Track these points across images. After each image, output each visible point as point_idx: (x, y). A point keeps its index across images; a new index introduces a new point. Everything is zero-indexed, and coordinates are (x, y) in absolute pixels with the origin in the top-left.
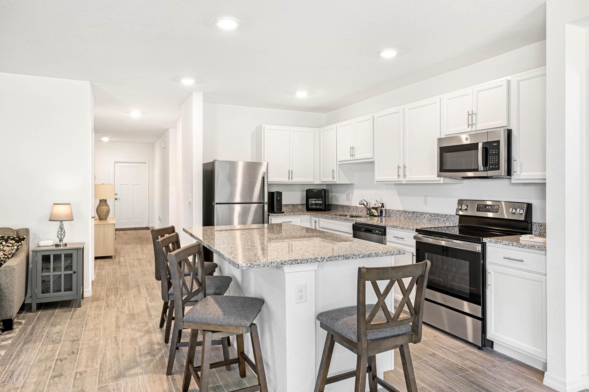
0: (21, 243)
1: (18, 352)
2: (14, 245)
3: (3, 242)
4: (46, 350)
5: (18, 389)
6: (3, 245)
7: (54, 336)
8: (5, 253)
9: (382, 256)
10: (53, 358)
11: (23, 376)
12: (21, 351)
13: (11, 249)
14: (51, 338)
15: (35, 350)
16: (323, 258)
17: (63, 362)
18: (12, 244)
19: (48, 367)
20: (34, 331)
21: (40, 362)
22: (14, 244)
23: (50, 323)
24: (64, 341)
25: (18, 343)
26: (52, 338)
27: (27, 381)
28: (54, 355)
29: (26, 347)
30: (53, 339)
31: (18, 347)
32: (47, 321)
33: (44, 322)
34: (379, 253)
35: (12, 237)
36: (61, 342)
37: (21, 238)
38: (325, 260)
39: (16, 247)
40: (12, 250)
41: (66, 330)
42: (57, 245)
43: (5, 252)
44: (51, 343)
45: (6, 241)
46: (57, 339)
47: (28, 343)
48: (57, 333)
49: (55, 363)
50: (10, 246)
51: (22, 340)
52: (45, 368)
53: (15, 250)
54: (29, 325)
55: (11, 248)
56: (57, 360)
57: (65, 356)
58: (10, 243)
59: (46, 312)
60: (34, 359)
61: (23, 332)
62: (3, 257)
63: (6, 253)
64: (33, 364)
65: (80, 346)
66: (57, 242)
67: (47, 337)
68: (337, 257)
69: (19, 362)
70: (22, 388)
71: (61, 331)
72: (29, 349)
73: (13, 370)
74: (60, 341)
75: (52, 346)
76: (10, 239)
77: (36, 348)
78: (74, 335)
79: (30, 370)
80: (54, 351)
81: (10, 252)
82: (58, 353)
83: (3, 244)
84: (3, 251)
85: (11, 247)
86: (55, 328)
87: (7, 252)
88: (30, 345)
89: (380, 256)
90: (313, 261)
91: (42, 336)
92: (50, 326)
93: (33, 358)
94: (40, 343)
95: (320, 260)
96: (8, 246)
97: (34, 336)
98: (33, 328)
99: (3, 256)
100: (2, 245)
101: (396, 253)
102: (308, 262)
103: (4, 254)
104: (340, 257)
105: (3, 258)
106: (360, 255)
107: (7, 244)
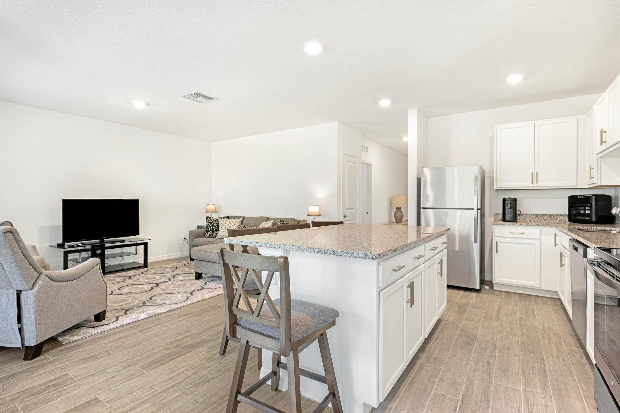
9: (341, 255)
16: (279, 245)
34: (338, 252)
38: (281, 248)
68: (292, 247)
89: (339, 255)
90: (271, 246)
95: (276, 246)
101: (361, 255)
102: (267, 247)
104: (294, 247)
106: (315, 249)
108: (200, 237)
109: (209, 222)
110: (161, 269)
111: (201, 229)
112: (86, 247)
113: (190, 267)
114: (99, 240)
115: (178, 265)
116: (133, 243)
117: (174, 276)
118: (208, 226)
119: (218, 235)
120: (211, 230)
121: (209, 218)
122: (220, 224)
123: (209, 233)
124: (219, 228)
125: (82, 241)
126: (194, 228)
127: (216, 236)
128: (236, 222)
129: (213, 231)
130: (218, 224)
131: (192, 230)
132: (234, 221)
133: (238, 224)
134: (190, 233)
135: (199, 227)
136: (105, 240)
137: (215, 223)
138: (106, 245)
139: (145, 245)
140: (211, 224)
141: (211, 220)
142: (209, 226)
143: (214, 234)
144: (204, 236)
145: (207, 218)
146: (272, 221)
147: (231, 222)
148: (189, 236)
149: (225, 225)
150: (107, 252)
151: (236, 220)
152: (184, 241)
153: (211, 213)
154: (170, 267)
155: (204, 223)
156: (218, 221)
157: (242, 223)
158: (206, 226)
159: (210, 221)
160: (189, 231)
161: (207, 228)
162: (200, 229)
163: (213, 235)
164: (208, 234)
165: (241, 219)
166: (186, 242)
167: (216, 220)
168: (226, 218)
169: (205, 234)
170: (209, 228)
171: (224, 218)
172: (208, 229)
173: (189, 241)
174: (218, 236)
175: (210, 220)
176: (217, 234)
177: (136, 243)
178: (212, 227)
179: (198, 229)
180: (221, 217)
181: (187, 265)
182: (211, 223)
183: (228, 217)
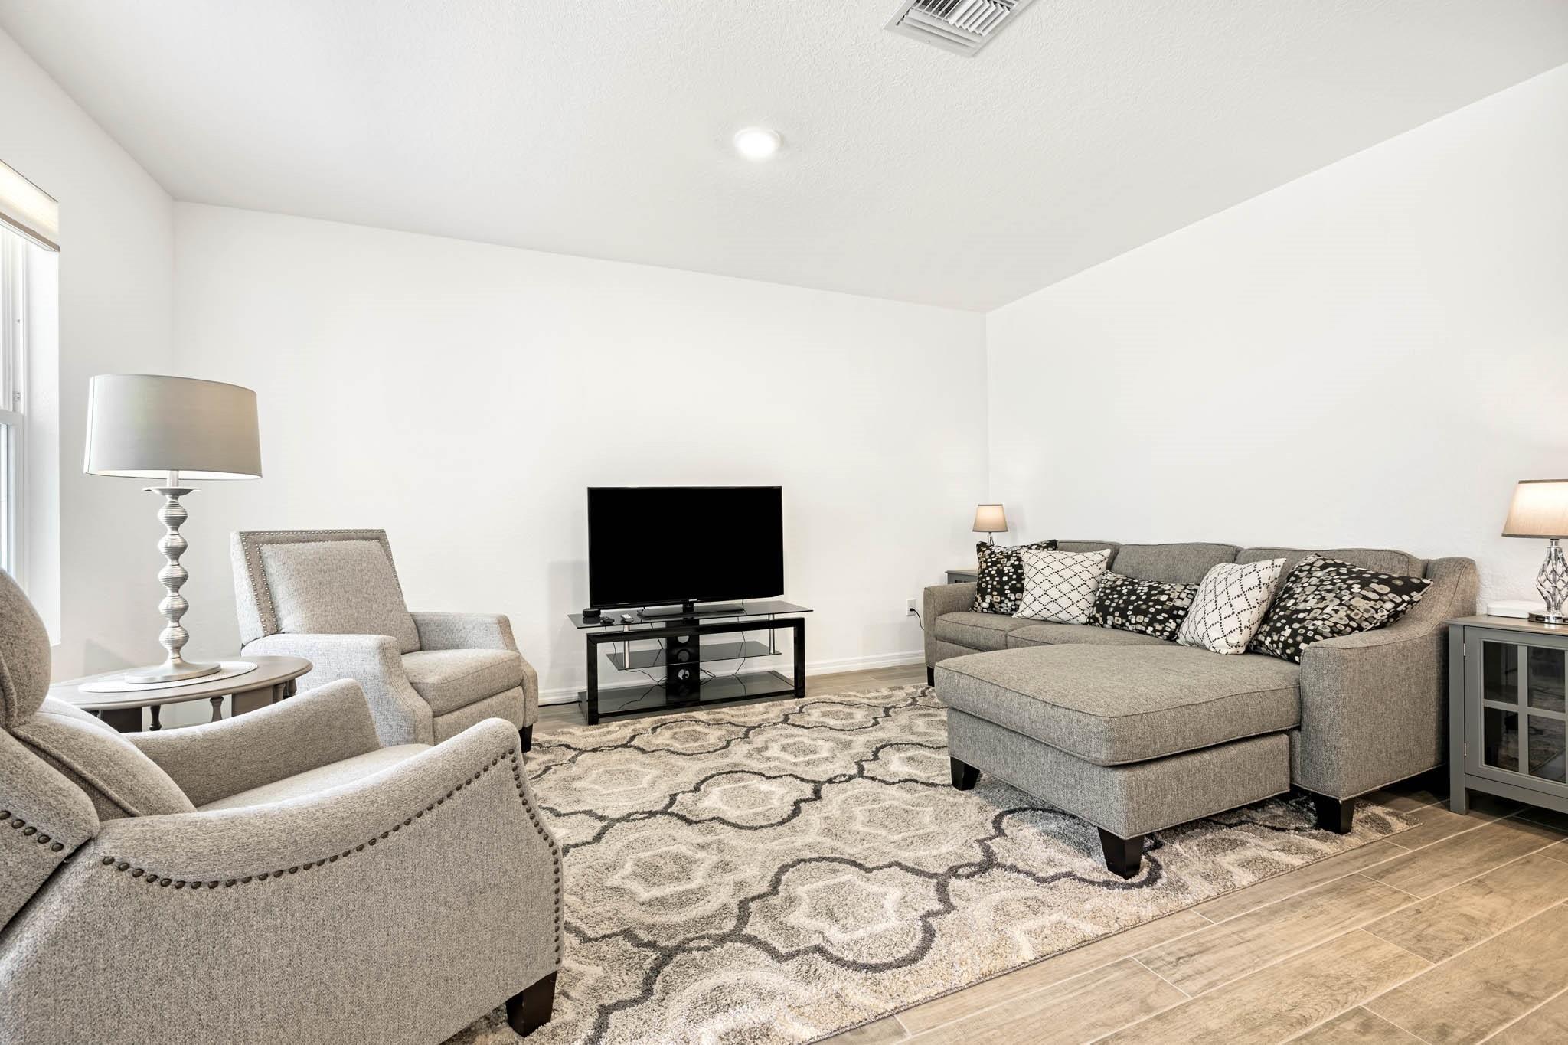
0: (1411, 597)
1: (1287, 902)
2: (1386, 598)
3: (1353, 586)
4: (1364, 949)
5: (1146, 1012)
6: (1352, 593)
7: (1445, 924)
8: (1352, 615)
10: (1352, 997)
11: (1206, 982)
12: (1295, 905)
13: (1371, 607)
14: (1427, 921)
15: (1329, 931)
17: (1364, 1039)
18: (1380, 595)
19: (1296, 1014)
20: (1399, 870)
21: (1300, 977)
22: (1386, 594)
23: (1480, 872)
24: (1462, 962)
25: (1317, 877)
26: (1430, 926)
27: (1193, 1010)
28: (1365, 988)
29: (1319, 903)
30: (1430, 931)
31: (1304, 887)
32: (1478, 862)
33: (1463, 860)
35: (1387, 577)
36: (1445, 961)
37: (1414, 583)
39: (1389, 605)
40: (1377, 611)
41: (1515, 929)
42: (1536, 619)
43: (1353, 610)
44: (1405, 940)
45: (1365, 584)
46: (1444, 940)
47: (1340, 895)
48: (1463, 919)
49: (1338, 1019)
50: (1370, 599)
51: (1339, 875)
52: (1284, 1009)
53: (1386, 613)
54: (1405, 845)
55: (1372, 603)
56: (1359, 1011)
57: (1399, 1022)
58: (1375, 591)
59: (1512, 831)
60: (1293, 955)
61: (1367, 854)
62: (1344, 623)
63: (1357, 614)
64: (1274, 967)
65: (1500, 1029)
66: (1540, 608)
67: (1419, 912)
69: (1249, 935)
70: (1157, 1018)
71: (1489, 923)
72: (1322, 912)
73: (1209, 945)
74: (1447, 953)
75: (1400, 950)
76: (1377, 581)
77: (1340, 926)
78: (1523, 967)
79: (1245, 979)
80: (1383, 975)
81: (1370, 614)
82: (1392, 988)
83: (1352, 590)
84: (1347, 608)
85: (1376, 601)
86: (1476, 899)
87: (1358, 612)
88: (1337, 906)
91: (1408, 899)
92: (1468, 883)
93: (1293, 950)
94: (1373, 916)
96: (1365, 598)
97: (1383, 882)
98: (1410, 860)
99: (1346, 621)
100: (1349, 592)
103: (1348, 616)
105: (1343, 625)
107: (1364, 592)
108: (959, 611)
109: (986, 562)
110: (840, 708)
111: (961, 582)
112: (656, 626)
113: (929, 715)
114: (681, 606)
115: (893, 699)
116: (765, 618)
117: (878, 749)
118: (983, 572)
119: (1022, 606)
120: (994, 588)
121: (988, 548)
122: (1026, 569)
123: (988, 598)
124: (1025, 582)
125: (644, 606)
126: (937, 579)
127: (1015, 610)
128: (1089, 563)
129: (1002, 593)
130: (1021, 567)
131: (933, 585)
132: (1080, 557)
133: (1095, 571)
134: (929, 593)
135: (954, 577)
136: (695, 605)
137: (1009, 563)
138: (702, 622)
139: (799, 625)
140: (995, 568)
141: (993, 553)
142: (989, 574)
143: (1007, 601)
144: (971, 608)
145: (981, 546)
146: (1280, 562)
147: (1068, 562)
148: (926, 603)
149: (1047, 571)
150: (705, 640)
151: (1089, 554)
152: (909, 615)
153: (990, 533)
154: (866, 701)
155: (971, 563)
156: (1019, 559)
157: (1110, 567)
158: (976, 573)
159: (990, 558)
160: (925, 589)
161: (981, 579)
162: (956, 582)
163: (1003, 605)
164: (984, 600)
165: (1107, 552)
166: (914, 619)
167: (1010, 553)
168: (1046, 547)
169: (977, 600)
170: (987, 582)
171: (1039, 547)
172: (984, 585)
173: (925, 619)
174: (1021, 608)
175: (990, 555)
176: (1018, 602)
177: (771, 619)
178: (997, 579)
179: (949, 583)
180: (1029, 544)
181: (920, 701)
182: (994, 564)
183: (1053, 545)
